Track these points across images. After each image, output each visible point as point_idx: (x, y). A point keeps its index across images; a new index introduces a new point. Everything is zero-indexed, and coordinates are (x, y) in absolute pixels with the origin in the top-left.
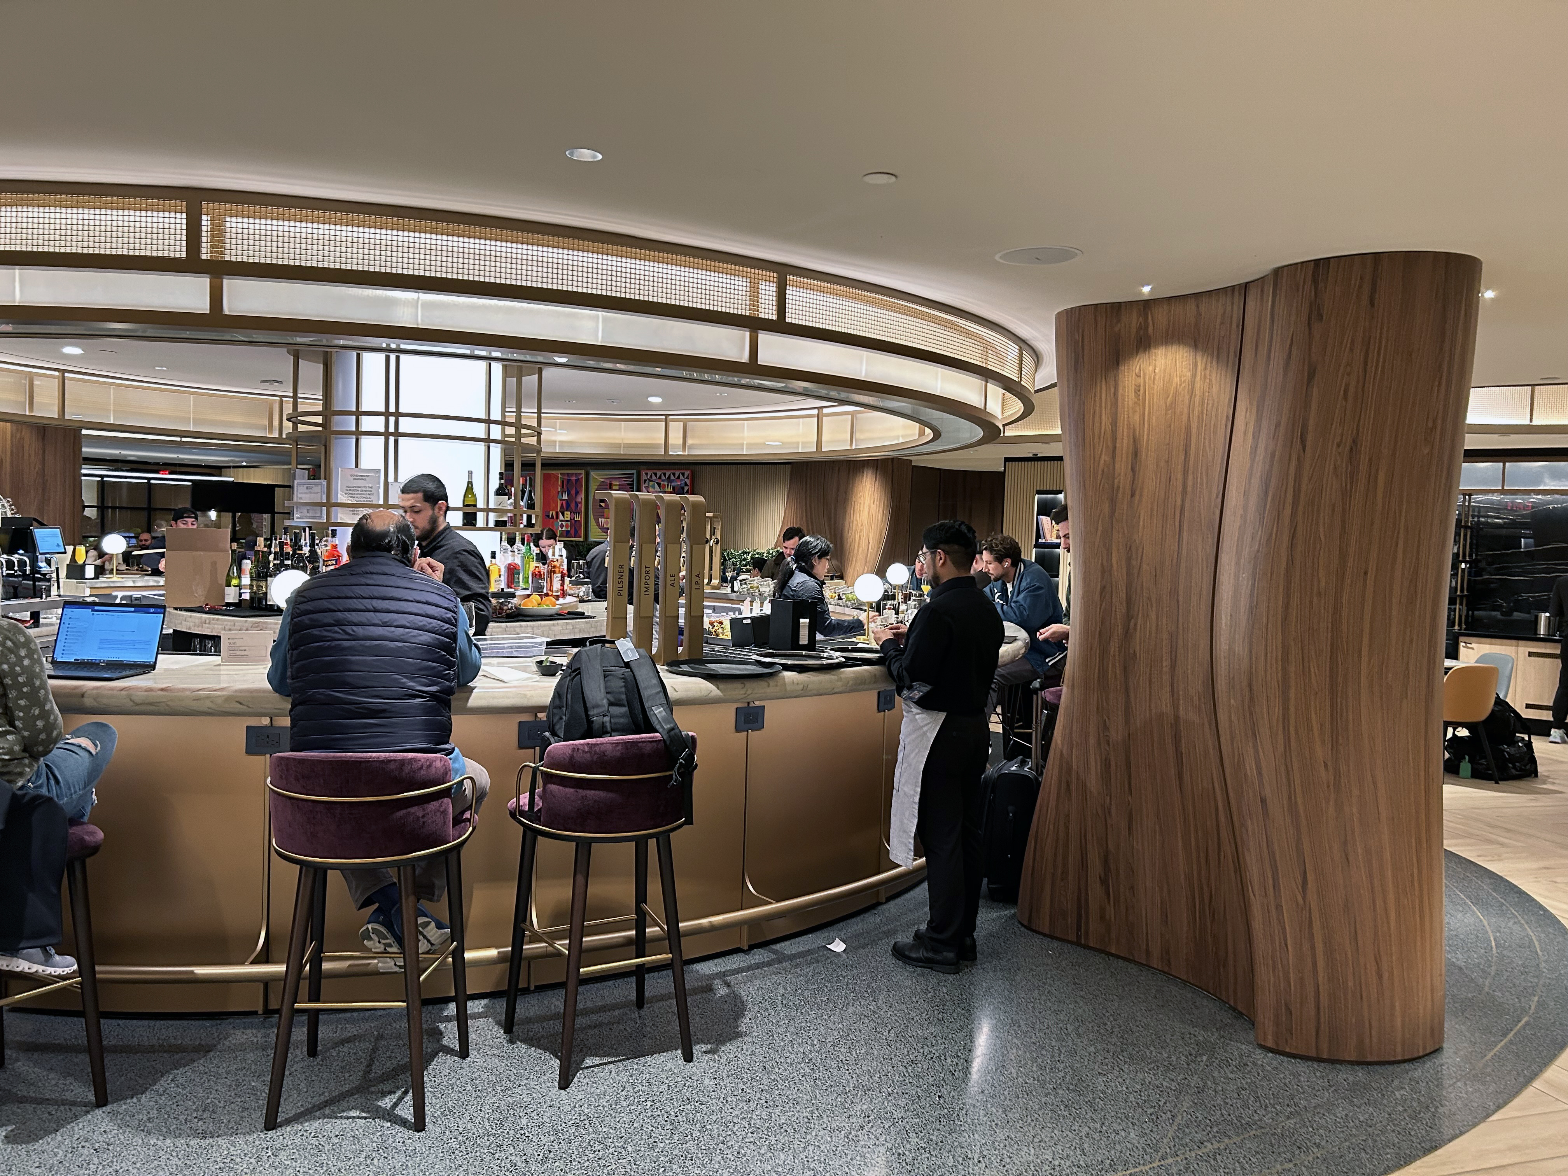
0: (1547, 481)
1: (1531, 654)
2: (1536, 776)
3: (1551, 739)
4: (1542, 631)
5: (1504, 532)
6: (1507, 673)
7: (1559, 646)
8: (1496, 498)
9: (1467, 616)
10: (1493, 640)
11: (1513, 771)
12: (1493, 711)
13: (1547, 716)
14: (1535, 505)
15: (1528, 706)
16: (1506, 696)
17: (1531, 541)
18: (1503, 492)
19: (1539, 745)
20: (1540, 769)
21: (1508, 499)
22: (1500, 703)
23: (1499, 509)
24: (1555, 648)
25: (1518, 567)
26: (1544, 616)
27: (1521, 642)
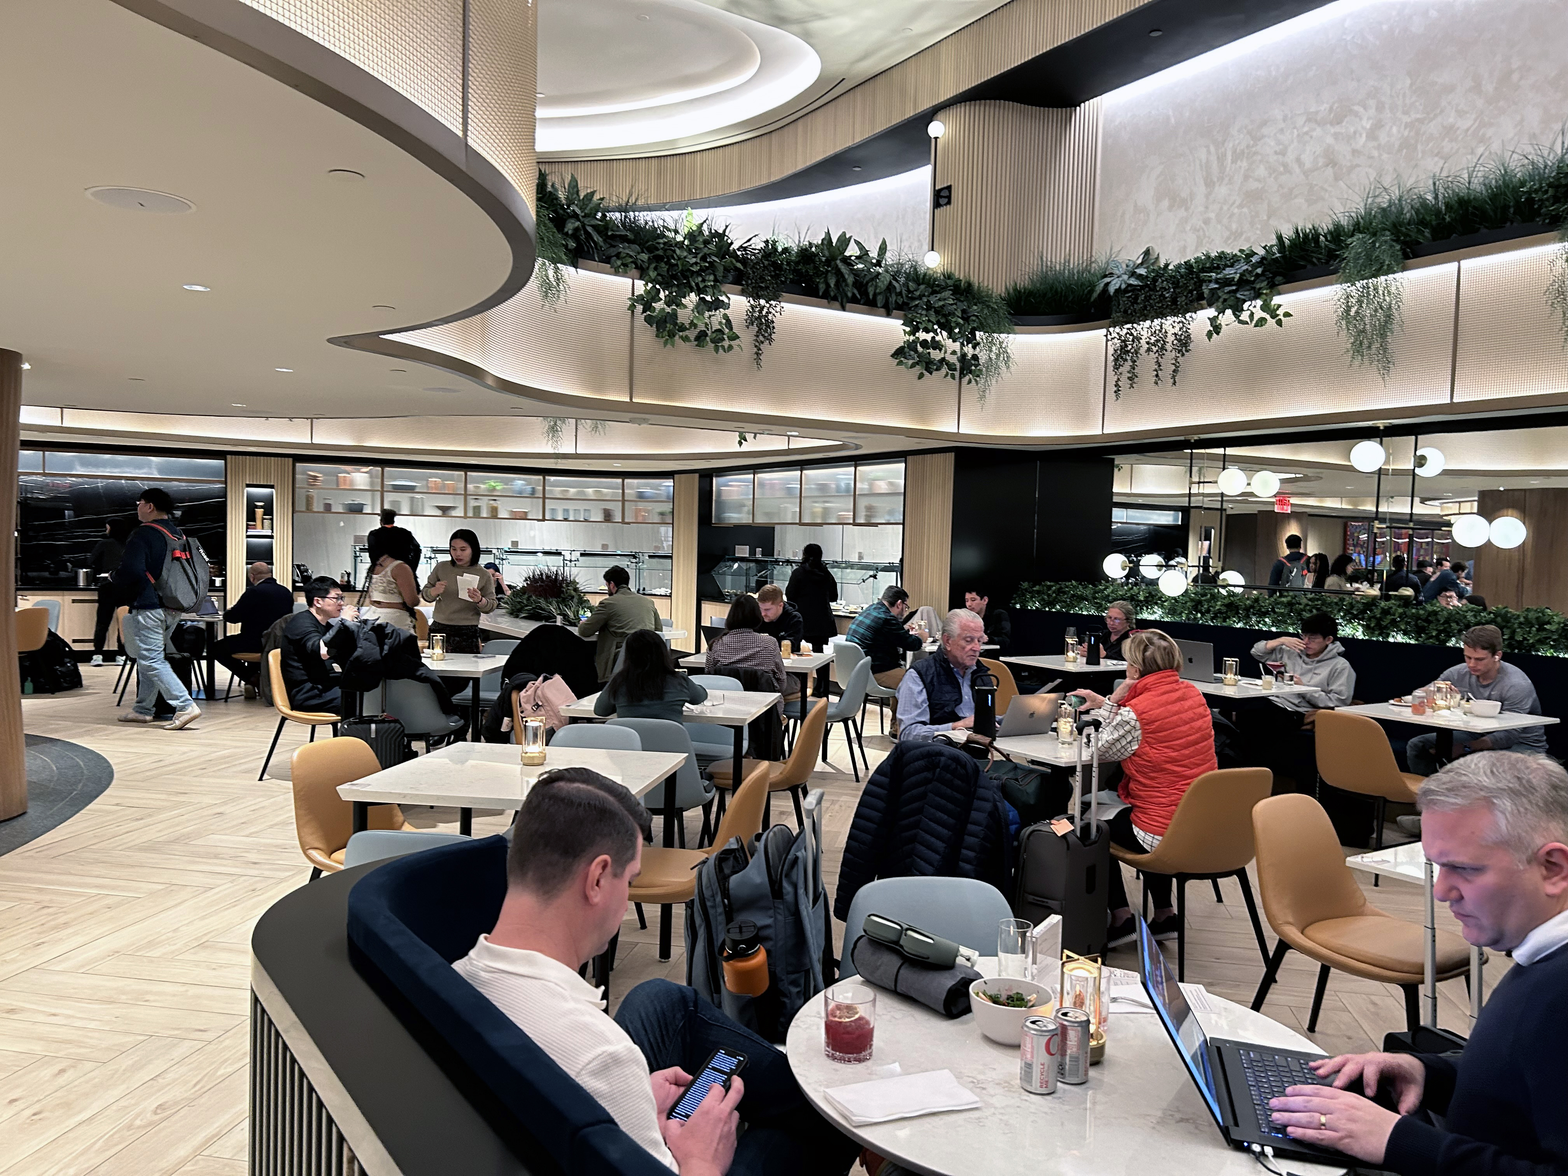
0: (78, 467)
1: (74, 601)
2: (81, 686)
3: (93, 663)
4: (81, 583)
5: (48, 505)
6: (56, 612)
7: (96, 593)
8: (40, 479)
9: (21, 575)
10: (44, 592)
11: (65, 685)
12: (47, 642)
13: (90, 647)
14: (71, 485)
15: (74, 641)
16: (56, 630)
17: (71, 512)
18: (44, 474)
19: (83, 668)
20: (84, 682)
21: (49, 480)
22: (52, 635)
23: (42, 487)
24: (93, 595)
25: (60, 534)
26: (82, 572)
27: (65, 592)
